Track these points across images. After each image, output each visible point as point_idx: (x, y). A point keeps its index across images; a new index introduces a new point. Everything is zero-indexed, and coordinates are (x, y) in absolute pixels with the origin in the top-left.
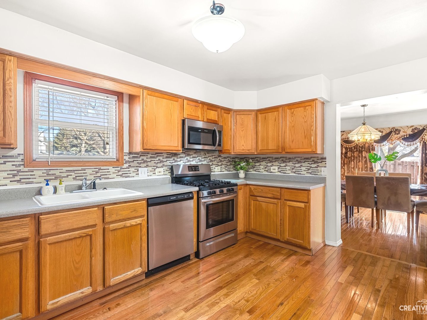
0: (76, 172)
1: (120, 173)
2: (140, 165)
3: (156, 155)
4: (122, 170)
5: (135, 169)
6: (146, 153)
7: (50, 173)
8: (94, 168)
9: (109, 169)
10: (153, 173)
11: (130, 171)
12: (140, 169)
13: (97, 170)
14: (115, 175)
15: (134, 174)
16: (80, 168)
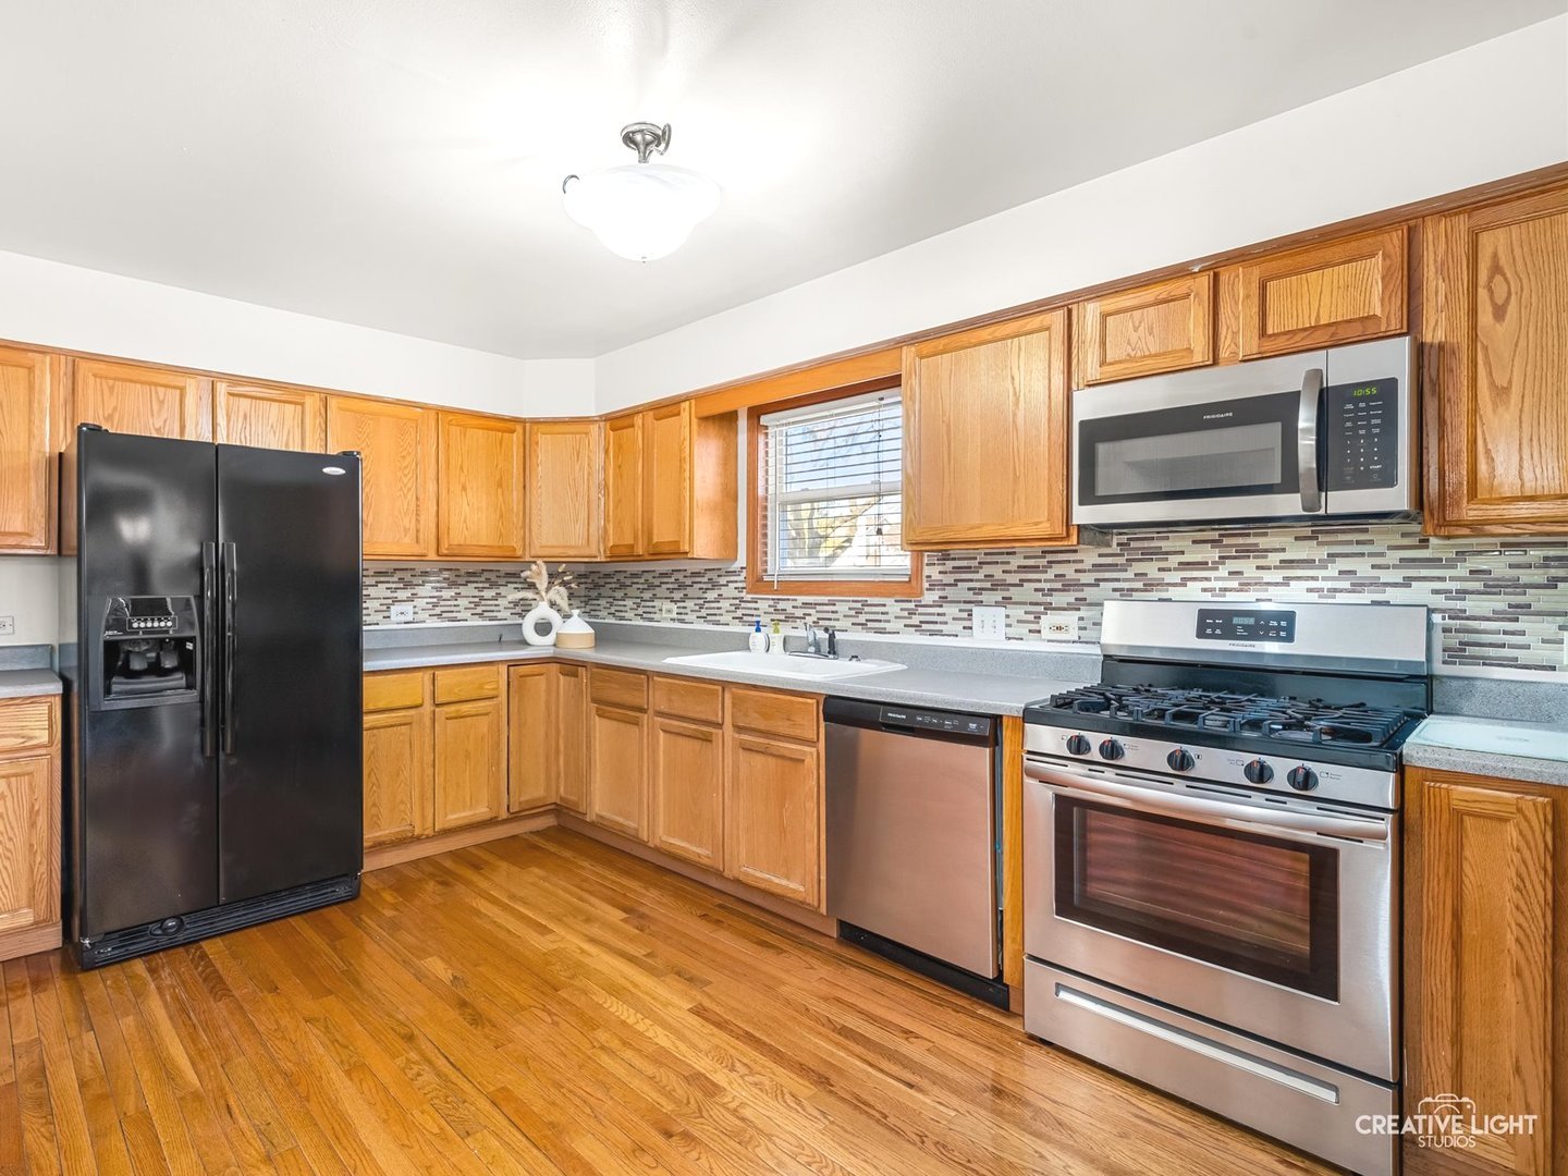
0: (818, 608)
1: (915, 620)
2: (980, 598)
3: (1045, 557)
4: (921, 610)
5: (960, 611)
6: (1002, 554)
7: (779, 607)
8: (853, 601)
9: (885, 605)
10: (1030, 631)
11: (944, 614)
12: (976, 610)
13: (859, 605)
14: (900, 625)
15: (957, 627)
16: (825, 599)
